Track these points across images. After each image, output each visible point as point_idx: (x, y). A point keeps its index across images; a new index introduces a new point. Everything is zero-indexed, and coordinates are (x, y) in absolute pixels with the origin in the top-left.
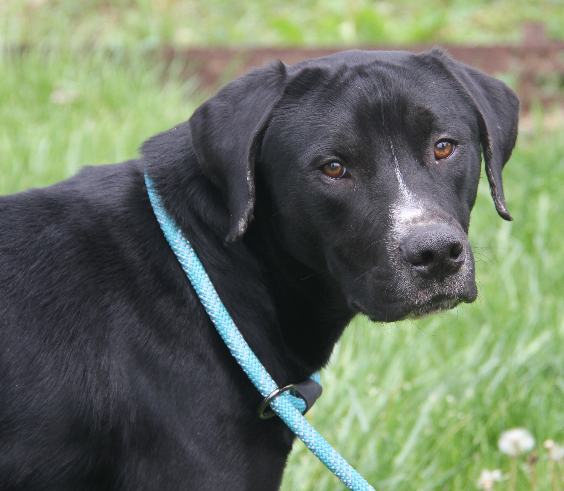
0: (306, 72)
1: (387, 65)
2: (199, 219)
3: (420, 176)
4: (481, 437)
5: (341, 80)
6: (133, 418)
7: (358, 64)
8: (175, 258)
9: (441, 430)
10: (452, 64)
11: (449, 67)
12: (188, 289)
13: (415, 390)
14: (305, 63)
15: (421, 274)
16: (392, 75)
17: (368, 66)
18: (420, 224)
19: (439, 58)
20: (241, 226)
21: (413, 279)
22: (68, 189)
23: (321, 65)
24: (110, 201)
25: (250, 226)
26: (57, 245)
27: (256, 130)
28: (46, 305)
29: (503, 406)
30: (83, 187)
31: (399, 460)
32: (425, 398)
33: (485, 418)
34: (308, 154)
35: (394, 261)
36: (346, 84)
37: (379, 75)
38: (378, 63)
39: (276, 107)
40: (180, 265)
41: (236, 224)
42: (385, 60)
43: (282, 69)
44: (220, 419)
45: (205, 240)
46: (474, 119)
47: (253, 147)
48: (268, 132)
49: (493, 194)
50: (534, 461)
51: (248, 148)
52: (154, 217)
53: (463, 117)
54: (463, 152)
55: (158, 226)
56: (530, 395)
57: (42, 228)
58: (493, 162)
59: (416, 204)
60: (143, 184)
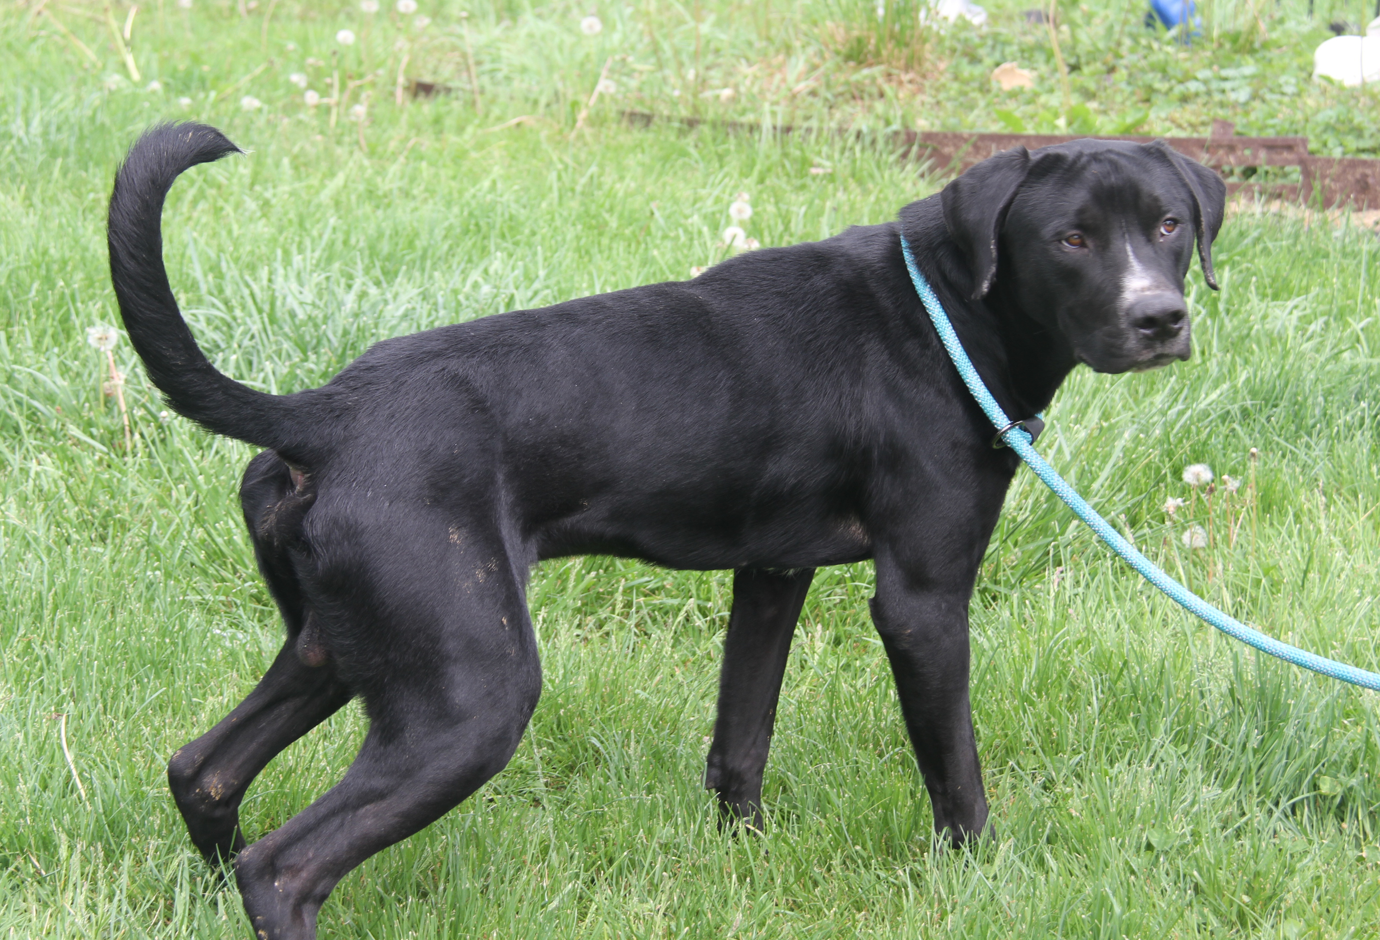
0: (1047, 157)
1: (1119, 154)
2: (944, 277)
3: (1147, 250)
4: (1166, 470)
5: (1079, 165)
6: (881, 439)
7: (1093, 151)
8: (924, 308)
9: (1131, 462)
10: (1172, 154)
11: (1170, 157)
12: (933, 335)
13: (1111, 428)
14: (1045, 149)
15: (1146, 337)
16: (1123, 162)
17: (1101, 154)
18: (1148, 293)
19: (1162, 148)
20: (985, 287)
21: (1139, 340)
22: (834, 244)
23: (1061, 151)
24: (870, 257)
25: (992, 287)
26: (821, 292)
27: (1001, 205)
28: (810, 341)
29: (1187, 445)
30: (846, 244)
31: (1095, 486)
32: (1121, 434)
33: (1170, 454)
34: (1049, 229)
35: (1124, 324)
36: (1084, 168)
37: (1112, 163)
38: (1110, 151)
39: (1021, 185)
40: (928, 315)
41: (980, 285)
42: (1117, 149)
43: (1025, 154)
44: (955, 445)
45: (949, 296)
46: (1190, 202)
47: (998, 220)
48: (1013, 208)
49: (1203, 268)
50: (1212, 490)
51: (993, 221)
52: (907, 273)
53: (1183, 201)
54: (1183, 230)
55: (910, 280)
56: (1209, 436)
57: (810, 277)
58: (1205, 240)
59: (1144, 275)
60: (899, 244)
